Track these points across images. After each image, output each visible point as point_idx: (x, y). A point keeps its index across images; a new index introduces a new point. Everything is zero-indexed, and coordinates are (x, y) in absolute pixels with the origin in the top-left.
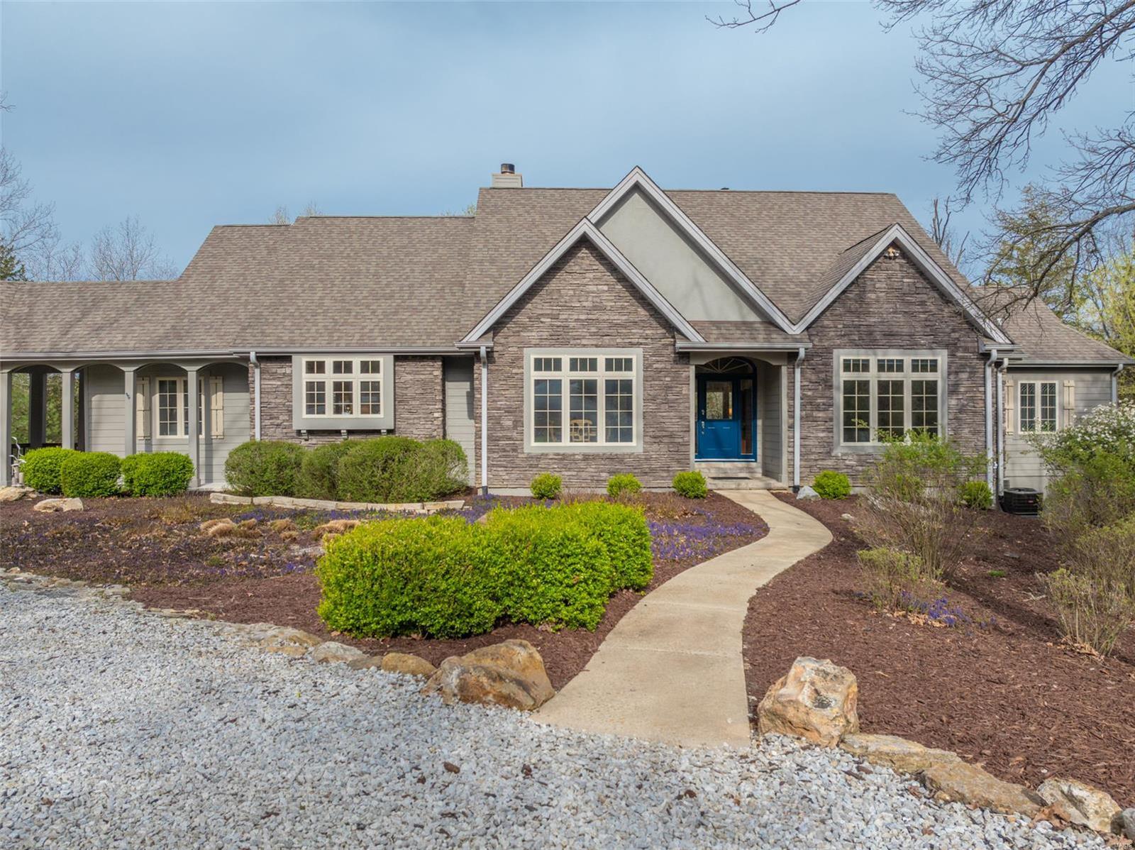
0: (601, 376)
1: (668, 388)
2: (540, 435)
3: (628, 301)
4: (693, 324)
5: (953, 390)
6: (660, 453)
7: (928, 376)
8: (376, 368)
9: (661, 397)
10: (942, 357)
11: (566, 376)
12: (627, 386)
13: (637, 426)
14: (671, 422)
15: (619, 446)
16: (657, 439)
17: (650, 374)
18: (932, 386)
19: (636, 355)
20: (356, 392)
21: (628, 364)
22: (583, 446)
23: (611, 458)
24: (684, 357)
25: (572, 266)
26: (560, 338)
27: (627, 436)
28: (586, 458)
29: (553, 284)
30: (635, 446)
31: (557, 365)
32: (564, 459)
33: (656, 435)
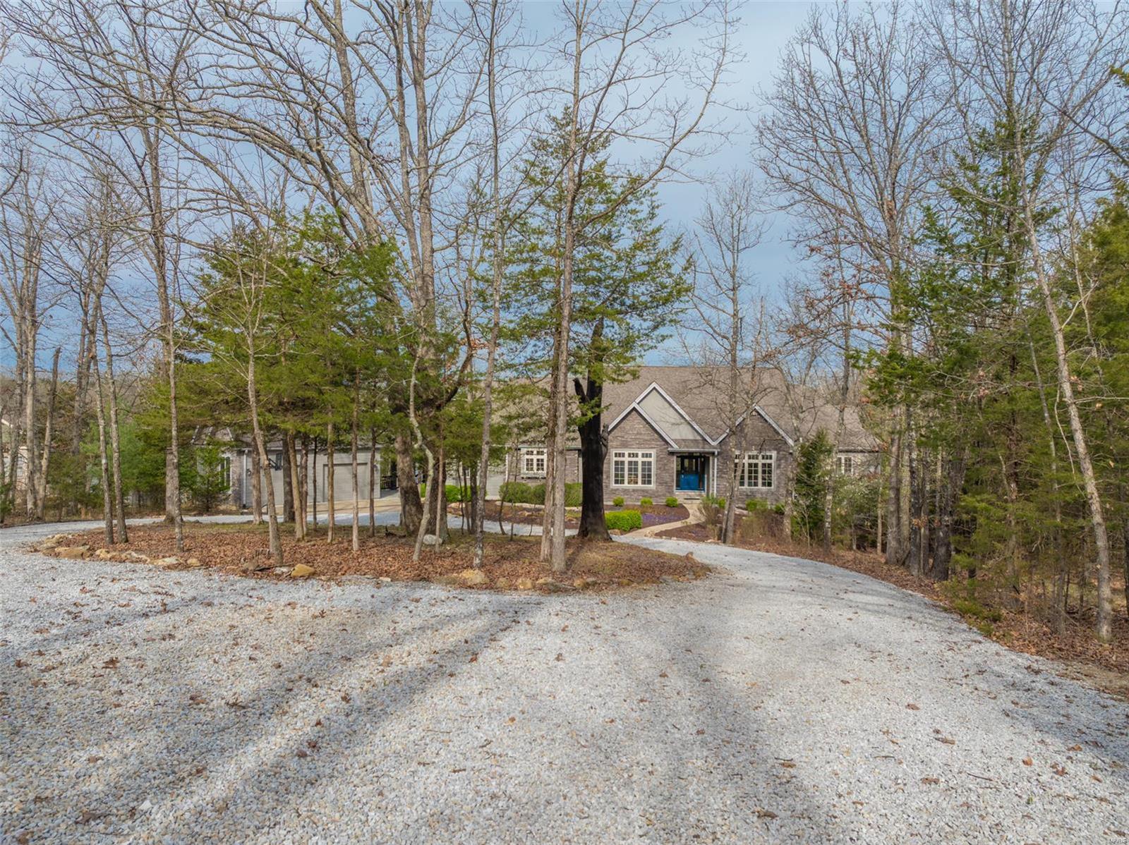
0: (640, 459)
1: (665, 465)
2: (617, 482)
3: (651, 431)
4: (675, 441)
5: (779, 466)
6: (662, 489)
7: (768, 461)
8: (542, 453)
9: (662, 467)
10: (774, 454)
11: (626, 459)
12: (650, 463)
13: (653, 479)
14: (666, 477)
15: (647, 486)
16: (661, 484)
17: (659, 459)
18: (770, 465)
19: (653, 452)
20: (535, 463)
21: (650, 456)
22: (633, 486)
23: (643, 491)
24: (672, 453)
25: (629, 418)
26: (625, 445)
27: (649, 482)
28: (634, 491)
29: (622, 425)
30: (652, 486)
31: (623, 455)
32: (626, 491)
33: (661, 482)
